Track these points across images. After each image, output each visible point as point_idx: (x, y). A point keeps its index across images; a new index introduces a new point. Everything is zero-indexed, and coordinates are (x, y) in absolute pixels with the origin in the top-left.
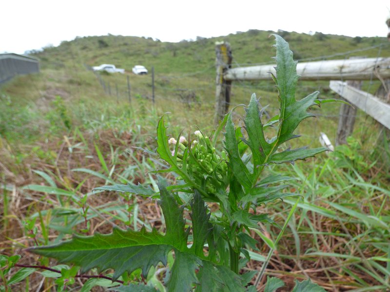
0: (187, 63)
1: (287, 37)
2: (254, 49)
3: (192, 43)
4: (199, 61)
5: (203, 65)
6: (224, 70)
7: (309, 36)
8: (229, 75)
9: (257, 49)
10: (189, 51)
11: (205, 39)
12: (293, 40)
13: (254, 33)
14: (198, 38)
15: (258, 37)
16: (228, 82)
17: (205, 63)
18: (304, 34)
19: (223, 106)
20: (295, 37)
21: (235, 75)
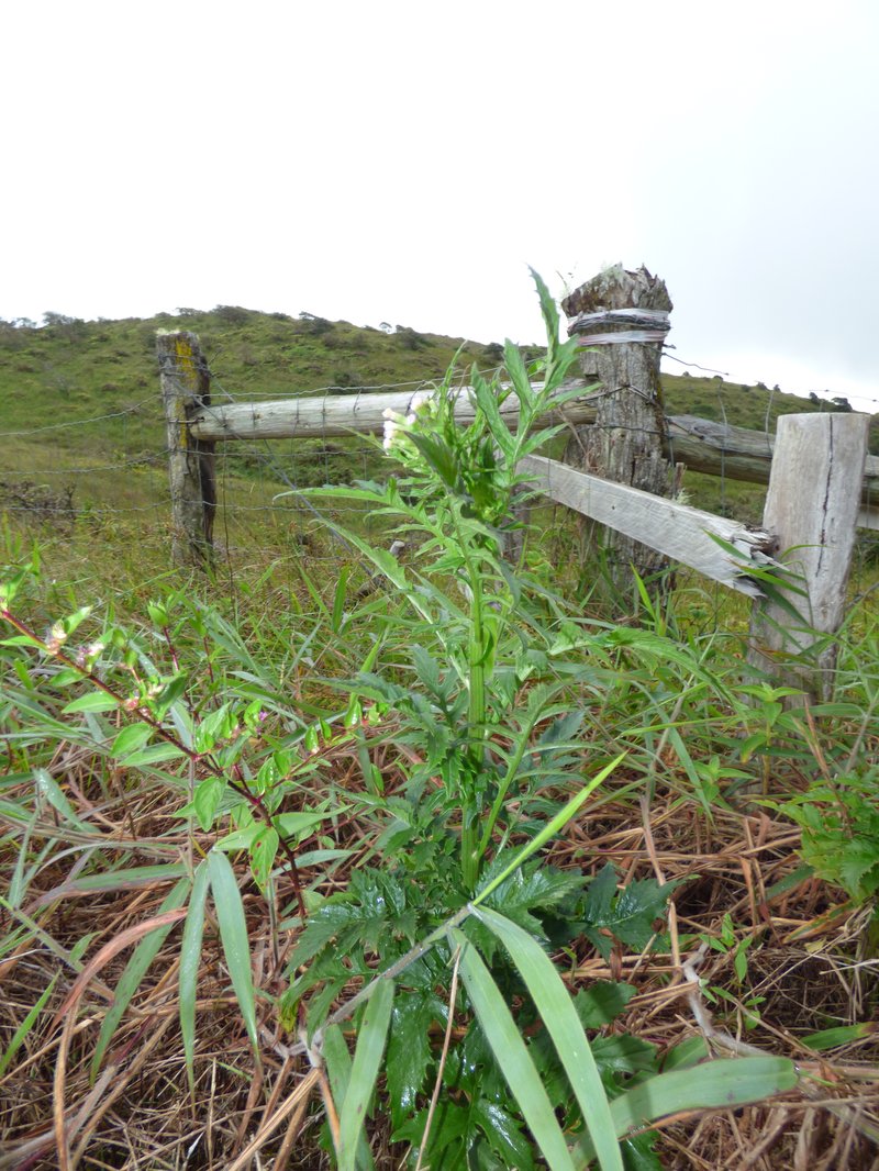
0: (18, 396)
1: (326, 335)
2: (239, 365)
3: (31, 332)
4: (65, 394)
5: (81, 408)
6: (191, 410)
7: (384, 336)
8: (208, 425)
9: (249, 364)
10: (24, 359)
11: (79, 323)
12: (345, 345)
13: (233, 317)
14: (51, 317)
15: (246, 330)
16: (206, 444)
17: (87, 400)
18: (369, 329)
19: (197, 515)
20: (348, 337)
21: (225, 424)
